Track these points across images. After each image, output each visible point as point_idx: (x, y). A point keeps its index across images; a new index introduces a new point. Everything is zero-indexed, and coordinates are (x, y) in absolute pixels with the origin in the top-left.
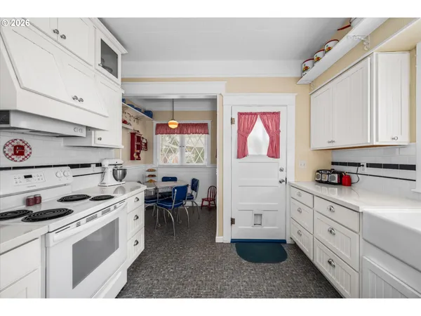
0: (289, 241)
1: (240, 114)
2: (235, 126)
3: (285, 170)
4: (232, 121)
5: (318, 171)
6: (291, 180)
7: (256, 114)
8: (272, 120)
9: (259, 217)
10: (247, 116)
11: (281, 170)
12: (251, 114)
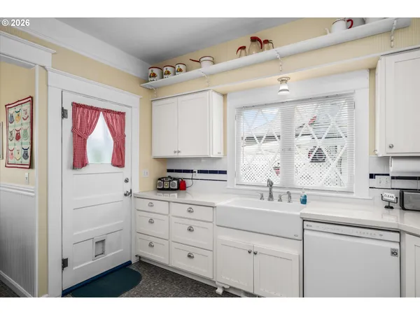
0: (134, 260)
1: (76, 106)
2: (68, 122)
3: (129, 181)
4: (64, 114)
5: (159, 179)
6: (136, 191)
7: (97, 110)
8: (117, 121)
9: (100, 245)
10: (86, 110)
11: (126, 181)
12: (91, 108)
